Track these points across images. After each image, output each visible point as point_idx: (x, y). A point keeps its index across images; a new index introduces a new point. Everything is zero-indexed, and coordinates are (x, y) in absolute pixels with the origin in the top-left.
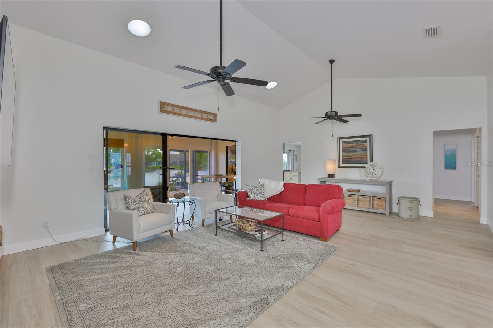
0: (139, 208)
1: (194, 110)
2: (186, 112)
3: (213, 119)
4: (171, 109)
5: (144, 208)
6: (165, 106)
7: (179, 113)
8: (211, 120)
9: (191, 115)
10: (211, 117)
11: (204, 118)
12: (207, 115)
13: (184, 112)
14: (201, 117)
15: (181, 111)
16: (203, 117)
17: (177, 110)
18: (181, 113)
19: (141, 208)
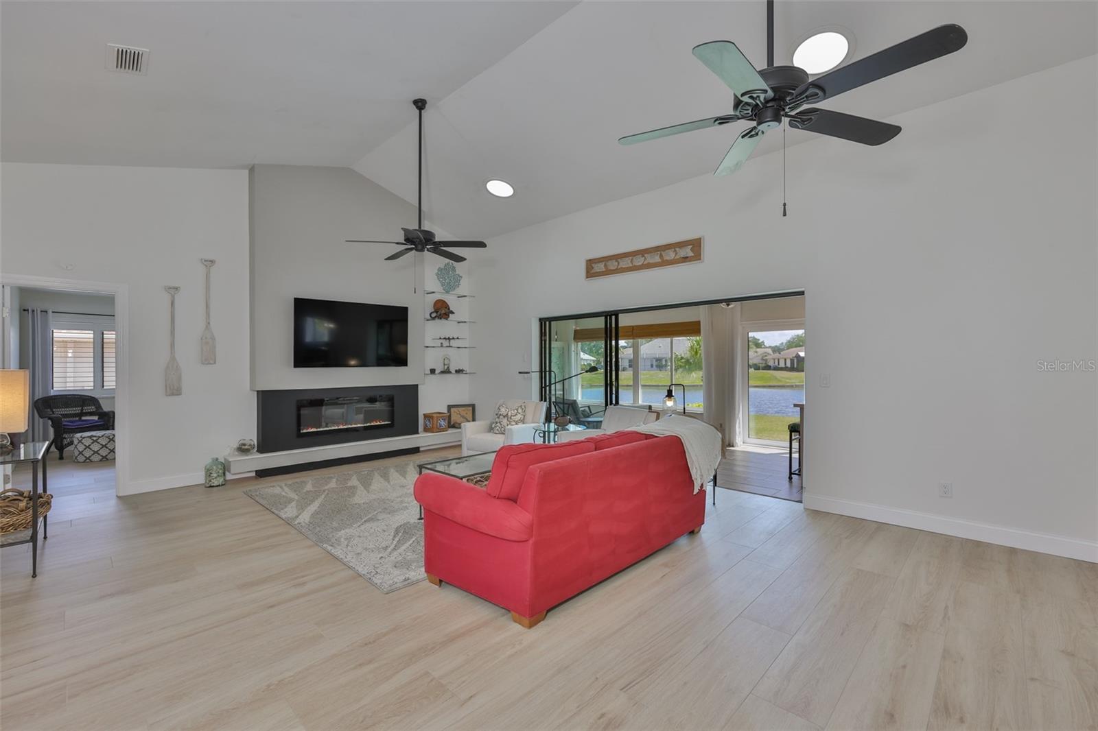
0: (497, 423)
1: (642, 252)
2: (629, 261)
3: (693, 255)
4: (602, 266)
5: (501, 425)
6: (593, 265)
7: (617, 269)
8: (687, 257)
9: (640, 264)
10: (688, 252)
11: (667, 260)
12: (675, 250)
13: (625, 263)
14: (660, 260)
15: (618, 263)
16: (666, 258)
17: (613, 265)
18: (619, 267)
19: (498, 424)
